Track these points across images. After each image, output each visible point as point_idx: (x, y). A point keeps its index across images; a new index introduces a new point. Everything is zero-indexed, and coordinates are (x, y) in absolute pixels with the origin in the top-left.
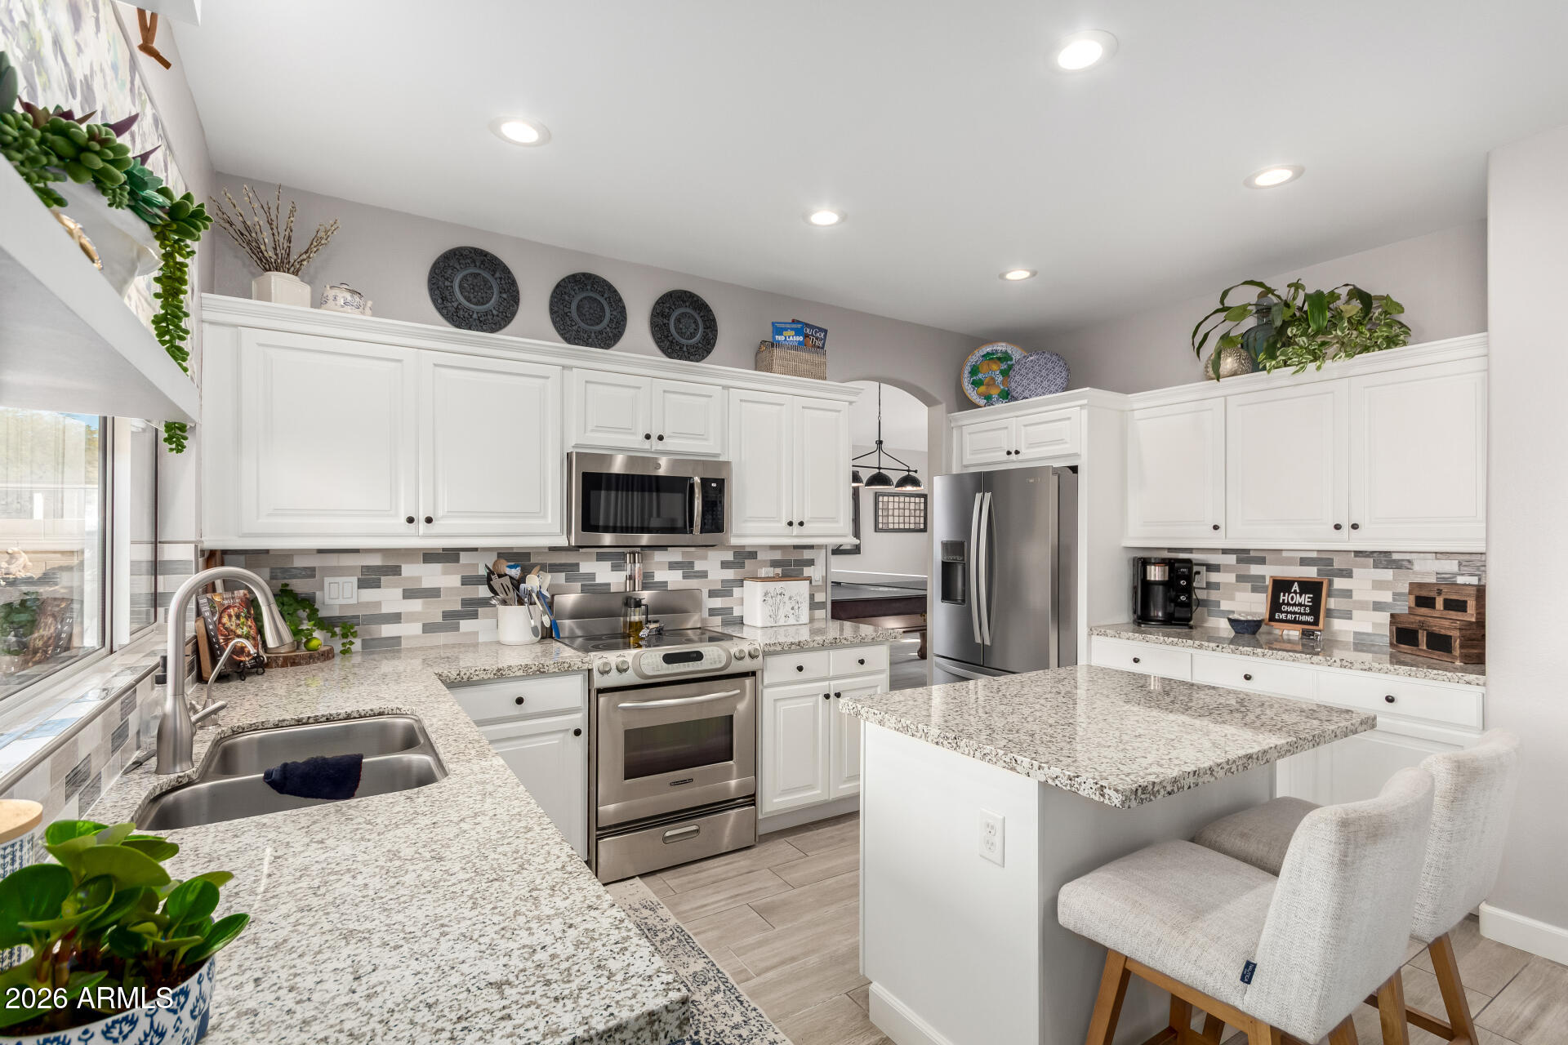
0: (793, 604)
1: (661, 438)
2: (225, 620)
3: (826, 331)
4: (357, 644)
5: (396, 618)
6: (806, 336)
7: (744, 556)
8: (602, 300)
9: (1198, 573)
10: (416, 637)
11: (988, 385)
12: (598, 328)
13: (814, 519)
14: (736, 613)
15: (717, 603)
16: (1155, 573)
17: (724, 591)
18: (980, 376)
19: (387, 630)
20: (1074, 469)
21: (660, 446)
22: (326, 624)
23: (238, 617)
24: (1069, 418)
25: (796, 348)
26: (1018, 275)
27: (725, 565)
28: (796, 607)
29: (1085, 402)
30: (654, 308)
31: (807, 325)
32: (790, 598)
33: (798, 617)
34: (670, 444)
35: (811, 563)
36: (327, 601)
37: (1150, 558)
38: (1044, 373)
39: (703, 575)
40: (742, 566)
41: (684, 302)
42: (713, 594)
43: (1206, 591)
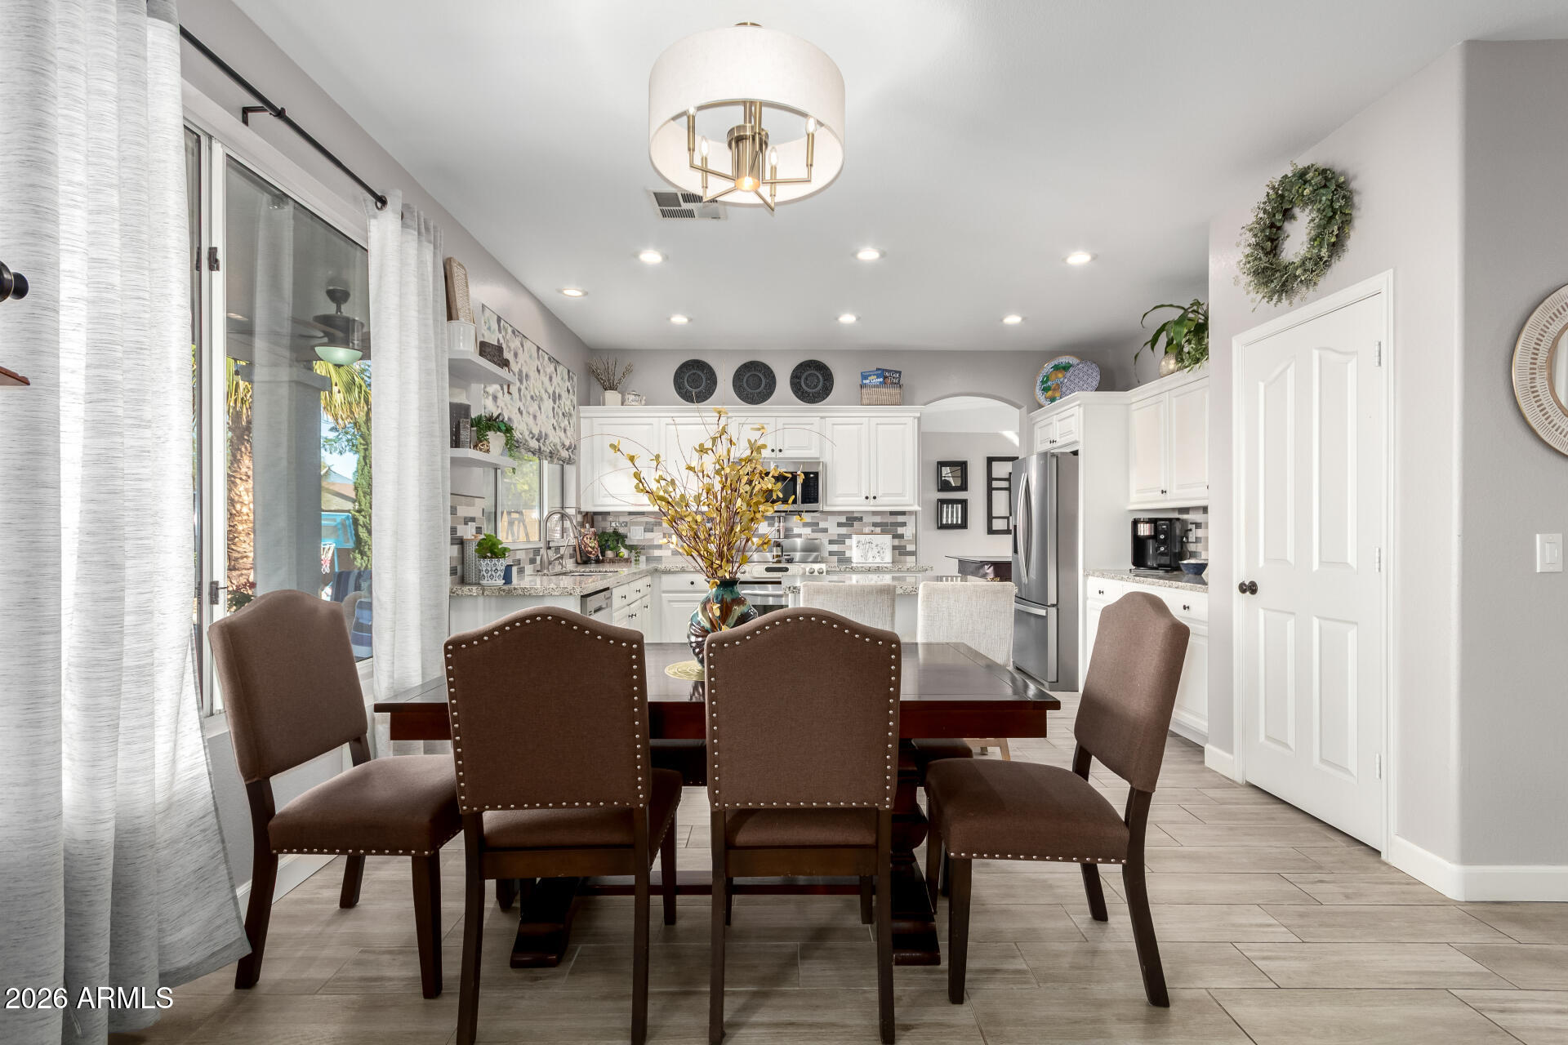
0: (879, 549)
1: (780, 451)
2: (585, 539)
3: (900, 373)
4: (643, 558)
5: (660, 547)
6: (885, 378)
7: (851, 520)
8: (760, 375)
9: (1191, 530)
10: (668, 557)
11: (1054, 390)
12: (758, 391)
13: (885, 495)
14: (847, 555)
15: (835, 548)
16: (1144, 530)
17: (840, 540)
18: (1049, 383)
19: (657, 553)
20: (1075, 453)
21: (780, 455)
22: (631, 548)
23: (591, 539)
24: (1073, 415)
25: (877, 386)
26: (1013, 320)
27: (840, 525)
28: (881, 552)
29: (1078, 402)
30: (792, 374)
31: (886, 371)
32: (877, 546)
33: (882, 559)
34: (787, 454)
35: (904, 524)
36: (632, 538)
37: (1140, 519)
38: (1085, 378)
39: (825, 530)
40: (852, 525)
41: (810, 367)
42: (831, 542)
43: (1195, 545)
